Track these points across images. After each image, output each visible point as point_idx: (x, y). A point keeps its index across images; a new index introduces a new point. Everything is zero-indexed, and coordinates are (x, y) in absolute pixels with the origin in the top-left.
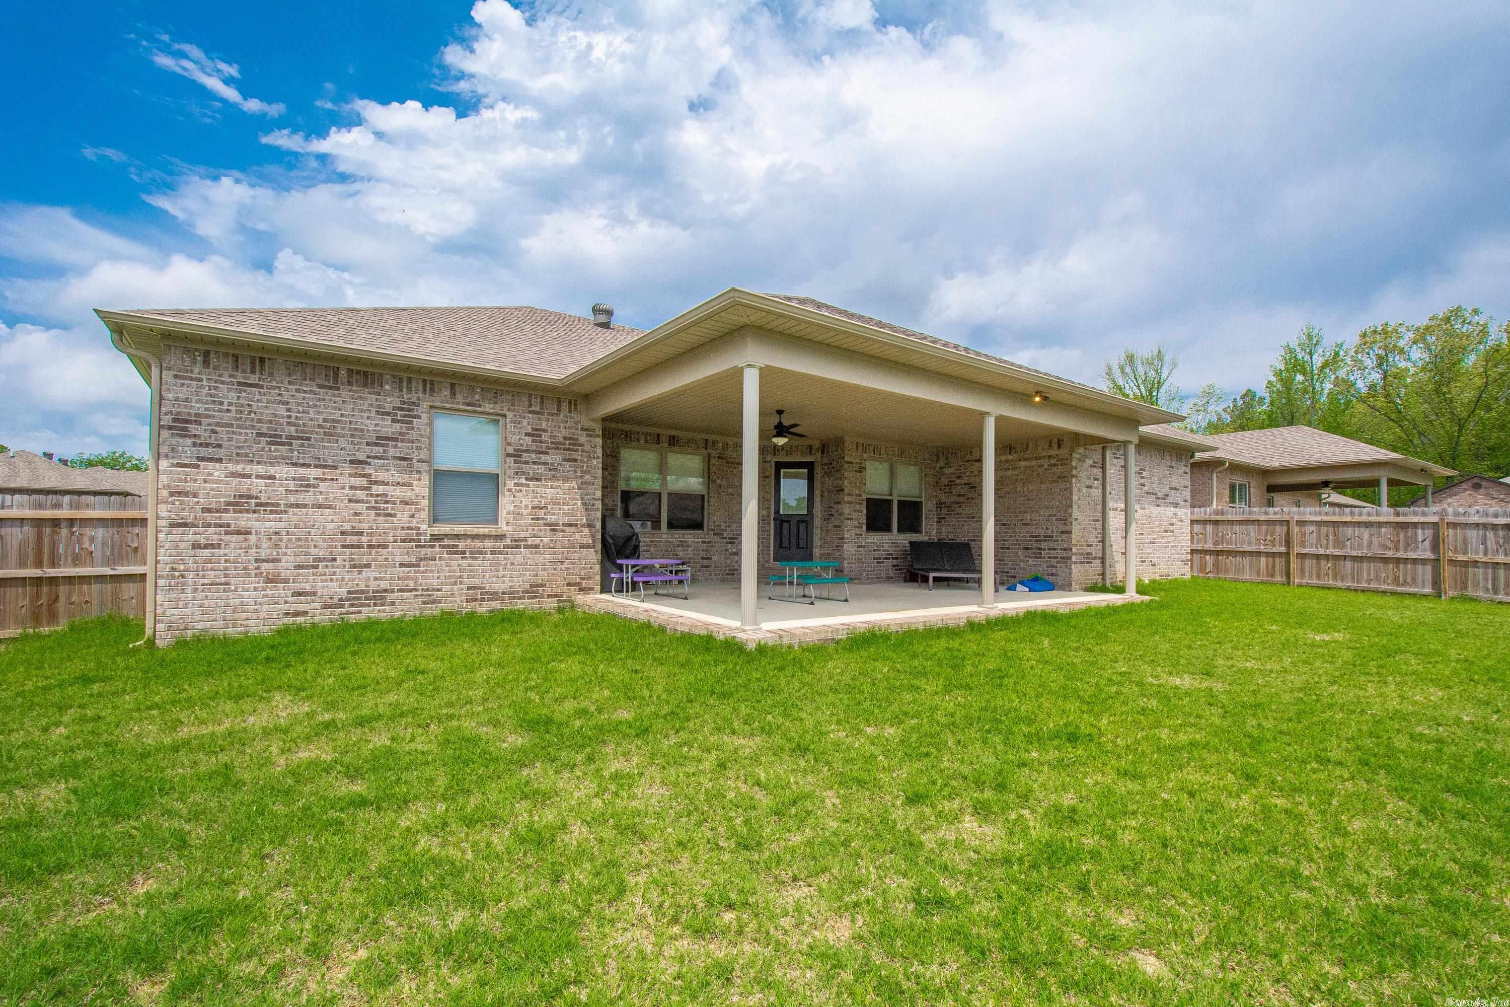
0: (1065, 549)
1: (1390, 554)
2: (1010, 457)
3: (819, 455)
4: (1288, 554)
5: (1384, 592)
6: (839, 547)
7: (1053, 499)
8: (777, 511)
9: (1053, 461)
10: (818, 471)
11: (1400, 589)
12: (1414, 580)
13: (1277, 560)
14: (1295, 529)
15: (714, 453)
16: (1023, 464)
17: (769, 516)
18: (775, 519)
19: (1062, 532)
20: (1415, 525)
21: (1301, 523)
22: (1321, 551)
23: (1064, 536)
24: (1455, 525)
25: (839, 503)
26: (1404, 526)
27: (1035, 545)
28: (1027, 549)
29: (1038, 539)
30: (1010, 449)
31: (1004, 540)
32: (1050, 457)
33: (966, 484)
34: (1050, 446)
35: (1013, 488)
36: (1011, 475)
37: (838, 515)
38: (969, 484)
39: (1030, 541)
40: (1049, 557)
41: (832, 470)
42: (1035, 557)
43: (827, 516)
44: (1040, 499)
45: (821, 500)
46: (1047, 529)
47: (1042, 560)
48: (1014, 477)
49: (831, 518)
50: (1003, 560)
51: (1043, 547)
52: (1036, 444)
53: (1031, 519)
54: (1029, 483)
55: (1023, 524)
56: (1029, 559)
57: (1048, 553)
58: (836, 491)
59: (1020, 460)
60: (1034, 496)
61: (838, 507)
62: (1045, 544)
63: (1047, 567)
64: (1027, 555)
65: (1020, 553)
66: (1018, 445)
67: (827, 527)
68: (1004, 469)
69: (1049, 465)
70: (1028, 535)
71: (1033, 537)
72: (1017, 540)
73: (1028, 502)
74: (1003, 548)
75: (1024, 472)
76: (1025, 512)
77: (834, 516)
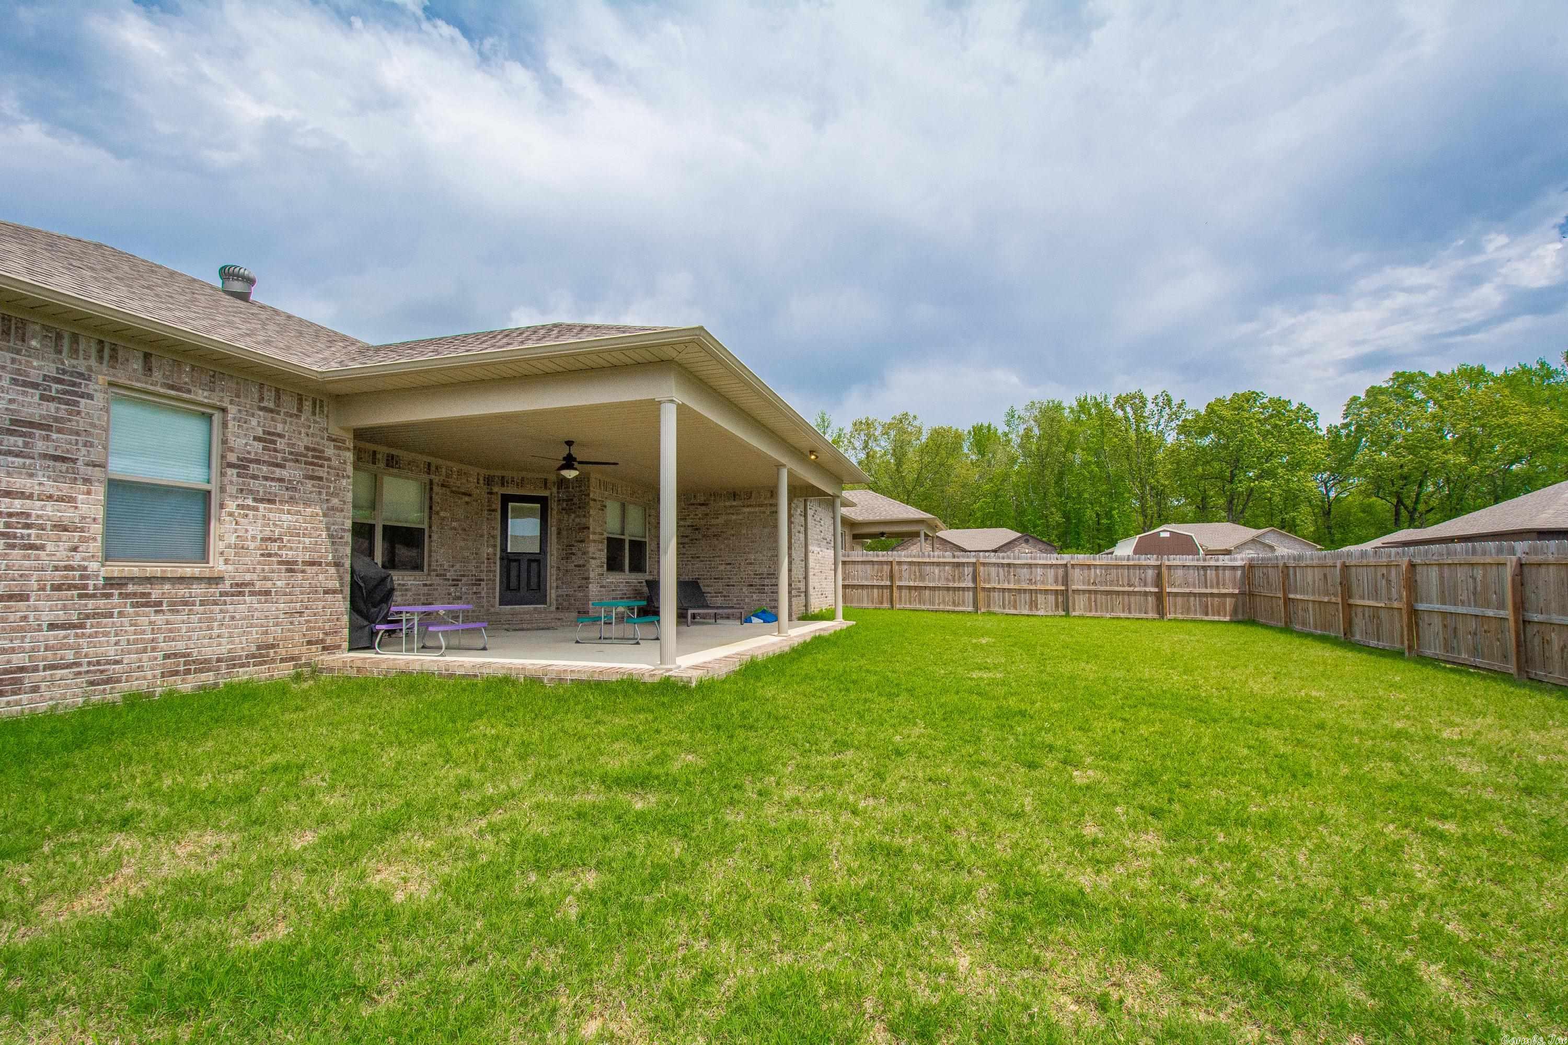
1: (951, 585)
2: (734, 503)
3: (555, 490)
4: (891, 586)
5: (948, 611)
6: (584, 588)
7: (775, 542)
8: (504, 549)
9: (774, 509)
10: (554, 506)
11: (957, 609)
12: (964, 602)
13: (885, 591)
14: (896, 567)
15: (436, 479)
16: (748, 510)
17: (495, 554)
18: (502, 559)
20: (963, 563)
21: (899, 563)
22: (912, 584)
24: (984, 564)
25: (582, 541)
26: (958, 565)
28: (752, 585)
29: (761, 576)
30: (734, 495)
31: (729, 578)
32: (771, 505)
33: (689, 526)
34: (772, 496)
35: (738, 532)
36: (736, 520)
37: (581, 553)
38: (692, 526)
39: (754, 578)
40: (772, 593)
41: (574, 507)
42: (759, 593)
43: (567, 554)
44: (763, 541)
45: (558, 538)
46: (769, 567)
47: (765, 595)
48: (739, 521)
49: (572, 557)
50: (729, 596)
51: (766, 583)
52: (759, 493)
53: (754, 559)
54: (752, 526)
55: (748, 564)
56: (753, 594)
57: (770, 589)
58: (579, 528)
59: (744, 506)
60: (758, 539)
61: (581, 545)
62: (768, 581)
63: (770, 601)
64: (752, 590)
65: (745, 589)
66: (742, 493)
67: (567, 567)
68: (729, 514)
69: (771, 512)
70: (752, 573)
71: (757, 575)
72: (742, 578)
73: (752, 544)
74: (728, 585)
75: (747, 517)
76: (749, 553)
77: (576, 555)
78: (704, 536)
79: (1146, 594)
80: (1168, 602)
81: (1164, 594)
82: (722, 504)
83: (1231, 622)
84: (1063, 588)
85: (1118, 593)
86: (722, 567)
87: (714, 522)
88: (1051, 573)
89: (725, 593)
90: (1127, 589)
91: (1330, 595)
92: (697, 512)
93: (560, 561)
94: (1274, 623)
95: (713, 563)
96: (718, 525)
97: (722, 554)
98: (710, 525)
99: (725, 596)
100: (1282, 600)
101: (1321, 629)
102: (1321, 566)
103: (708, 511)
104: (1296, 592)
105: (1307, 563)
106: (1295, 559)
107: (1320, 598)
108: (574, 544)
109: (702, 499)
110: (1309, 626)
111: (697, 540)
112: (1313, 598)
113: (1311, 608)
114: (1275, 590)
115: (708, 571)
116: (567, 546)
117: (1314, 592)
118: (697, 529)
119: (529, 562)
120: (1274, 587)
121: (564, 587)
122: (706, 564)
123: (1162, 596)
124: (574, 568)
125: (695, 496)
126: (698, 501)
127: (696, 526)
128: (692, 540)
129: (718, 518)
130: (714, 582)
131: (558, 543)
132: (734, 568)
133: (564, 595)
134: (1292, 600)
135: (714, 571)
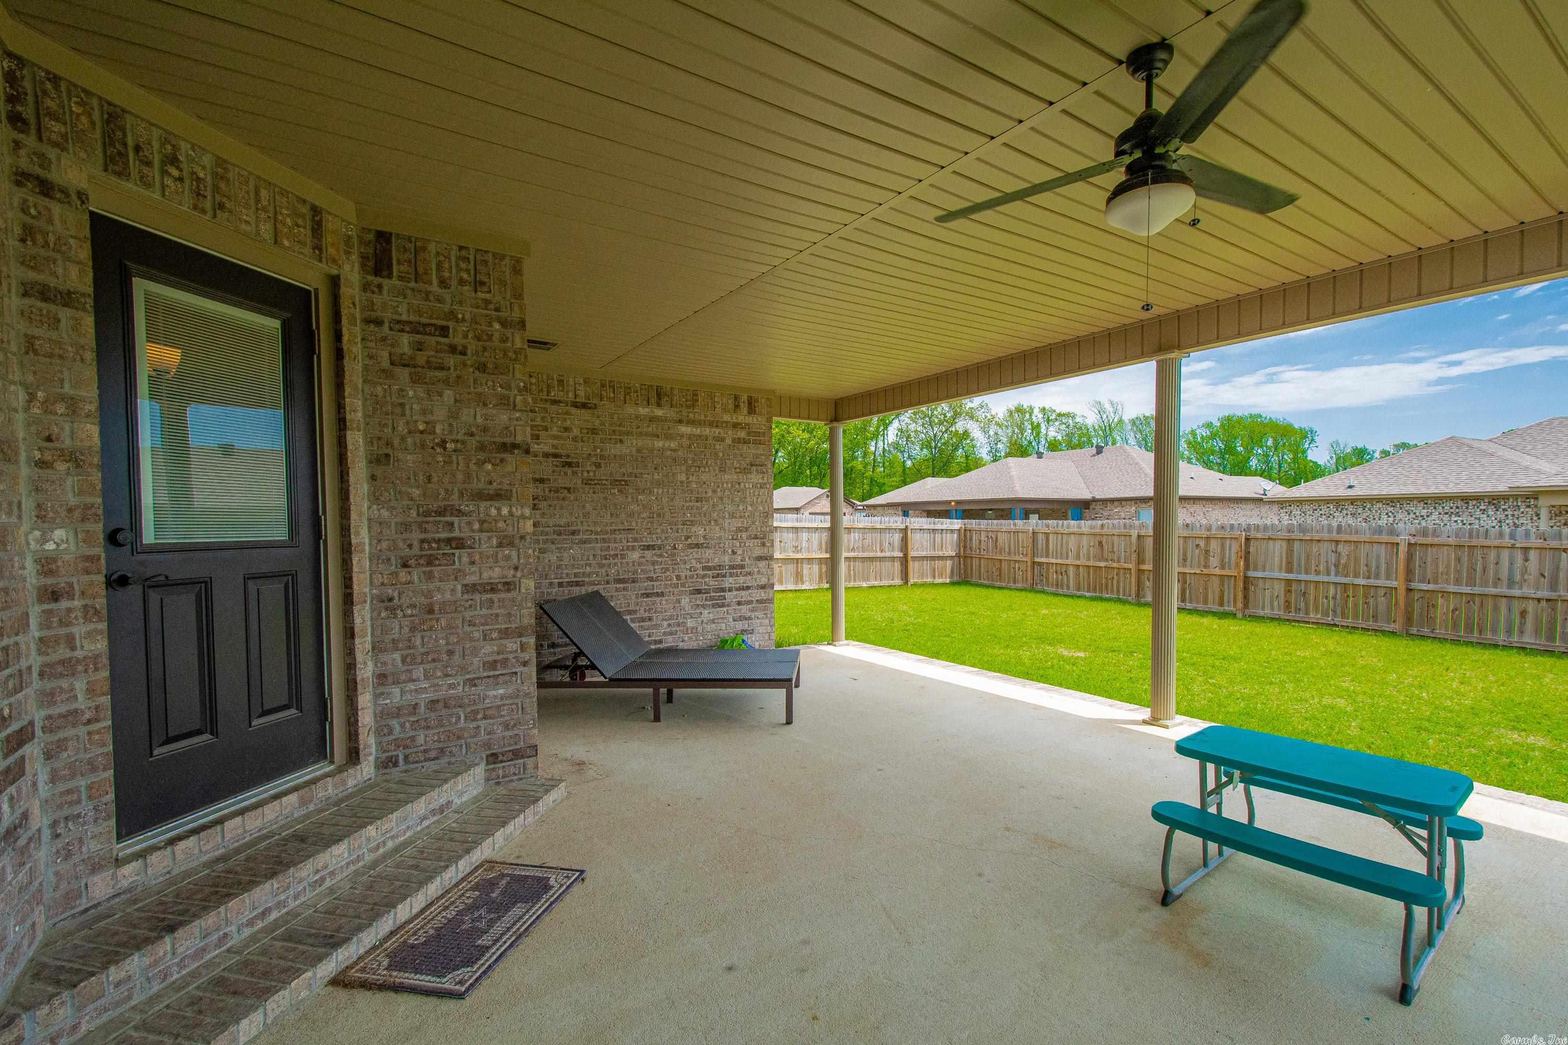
0: (763, 587)
2: (659, 412)
7: (743, 500)
9: (742, 434)
10: (348, 352)
16: (685, 429)
19: (760, 558)
23: (762, 564)
27: (712, 583)
28: (699, 592)
29: (718, 571)
30: (659, 395)
31: (651, 579)
32: (735, 426)
33: (546, 455)
34: (737, 406)
35: (667, 475)
36: (663, 449)
37: (495, 541)
38: (556, 456)
39: (704, 576)
40: (739, 603)
41: (451, 360)
42: (714, 606)
43: (426, 546)
44: (721, 499)
45: (373, 478)
46: (734, 553)
47: (725, 609)
48: (669, 453)
49: (453, 554)
50: (650, 619)
51: (727, 585)
52: (711, 396)
53: (704, 537)
54: (699, 467)
55: (690, 546)
56: (702, 610)
57: (736, 596)
58: (482, 447)
59: (680, 421)
60: (710, 494)
61: (494, 512)
62: (731, 580)
63: (734, 620)
64: (698, 602)
65: (685, 601)
66: (676, 392)
67: (429, 594)
68: (647, 434)
69: (734, 440)
70: (699, 566)
71: (709, 569)
72: (678, 577)
73: (699, 504)
74: (647, 595)
75: (690, 447)
76: (693, 523)
77: (471, 548)
78: (587, 482)
79: (893, 559)
80: (913, 566)
81: (909, 558)
82: (630, 410)
83: (953, 583)
85: (871, 559)
86: (635, 556)
87: (614, 450)
88: (815, 537)
89: (642, 613)
90: (879, 554)
91: (1107, 560)
92: (568, 423)
93: (395, 574)
94: (1004, 584)
95: (612, 545)
96: (622, 457)
97: (634, 524)
98: (602, 457)
99: (643, 620)
100: (1029, 564)
101: (1089, 591)
102: (1095, 535)
103: (597, 422)
104: (1047, 556)
105: (1071, 530)
106: (1048, 526)
107: (1091, 563)
108: (460, 506)
109: (581, 393)
110: (1068, 588)
111: (569, 490)
112: (1078, 563)
113: (1071, 571)
114: (1009, 553)
115: (601, 566)
116: (427, 514)
117: (1078, 557)
118: (569, 465)
119: (246, 579)
120: (1007, 550)
121: (419, 672)
122: (594, 548)
123: (907, 561)
124: (466, 596)
125: (561, 382)
126: (571, 395)
127: (568, 456)
128: (557, 491)
129: (621, 441)
130: (617, 590)
131: (375, 498)
132: (661, 556)
133: (415, 706)
134: (1040, 564)
135: (615, 564)
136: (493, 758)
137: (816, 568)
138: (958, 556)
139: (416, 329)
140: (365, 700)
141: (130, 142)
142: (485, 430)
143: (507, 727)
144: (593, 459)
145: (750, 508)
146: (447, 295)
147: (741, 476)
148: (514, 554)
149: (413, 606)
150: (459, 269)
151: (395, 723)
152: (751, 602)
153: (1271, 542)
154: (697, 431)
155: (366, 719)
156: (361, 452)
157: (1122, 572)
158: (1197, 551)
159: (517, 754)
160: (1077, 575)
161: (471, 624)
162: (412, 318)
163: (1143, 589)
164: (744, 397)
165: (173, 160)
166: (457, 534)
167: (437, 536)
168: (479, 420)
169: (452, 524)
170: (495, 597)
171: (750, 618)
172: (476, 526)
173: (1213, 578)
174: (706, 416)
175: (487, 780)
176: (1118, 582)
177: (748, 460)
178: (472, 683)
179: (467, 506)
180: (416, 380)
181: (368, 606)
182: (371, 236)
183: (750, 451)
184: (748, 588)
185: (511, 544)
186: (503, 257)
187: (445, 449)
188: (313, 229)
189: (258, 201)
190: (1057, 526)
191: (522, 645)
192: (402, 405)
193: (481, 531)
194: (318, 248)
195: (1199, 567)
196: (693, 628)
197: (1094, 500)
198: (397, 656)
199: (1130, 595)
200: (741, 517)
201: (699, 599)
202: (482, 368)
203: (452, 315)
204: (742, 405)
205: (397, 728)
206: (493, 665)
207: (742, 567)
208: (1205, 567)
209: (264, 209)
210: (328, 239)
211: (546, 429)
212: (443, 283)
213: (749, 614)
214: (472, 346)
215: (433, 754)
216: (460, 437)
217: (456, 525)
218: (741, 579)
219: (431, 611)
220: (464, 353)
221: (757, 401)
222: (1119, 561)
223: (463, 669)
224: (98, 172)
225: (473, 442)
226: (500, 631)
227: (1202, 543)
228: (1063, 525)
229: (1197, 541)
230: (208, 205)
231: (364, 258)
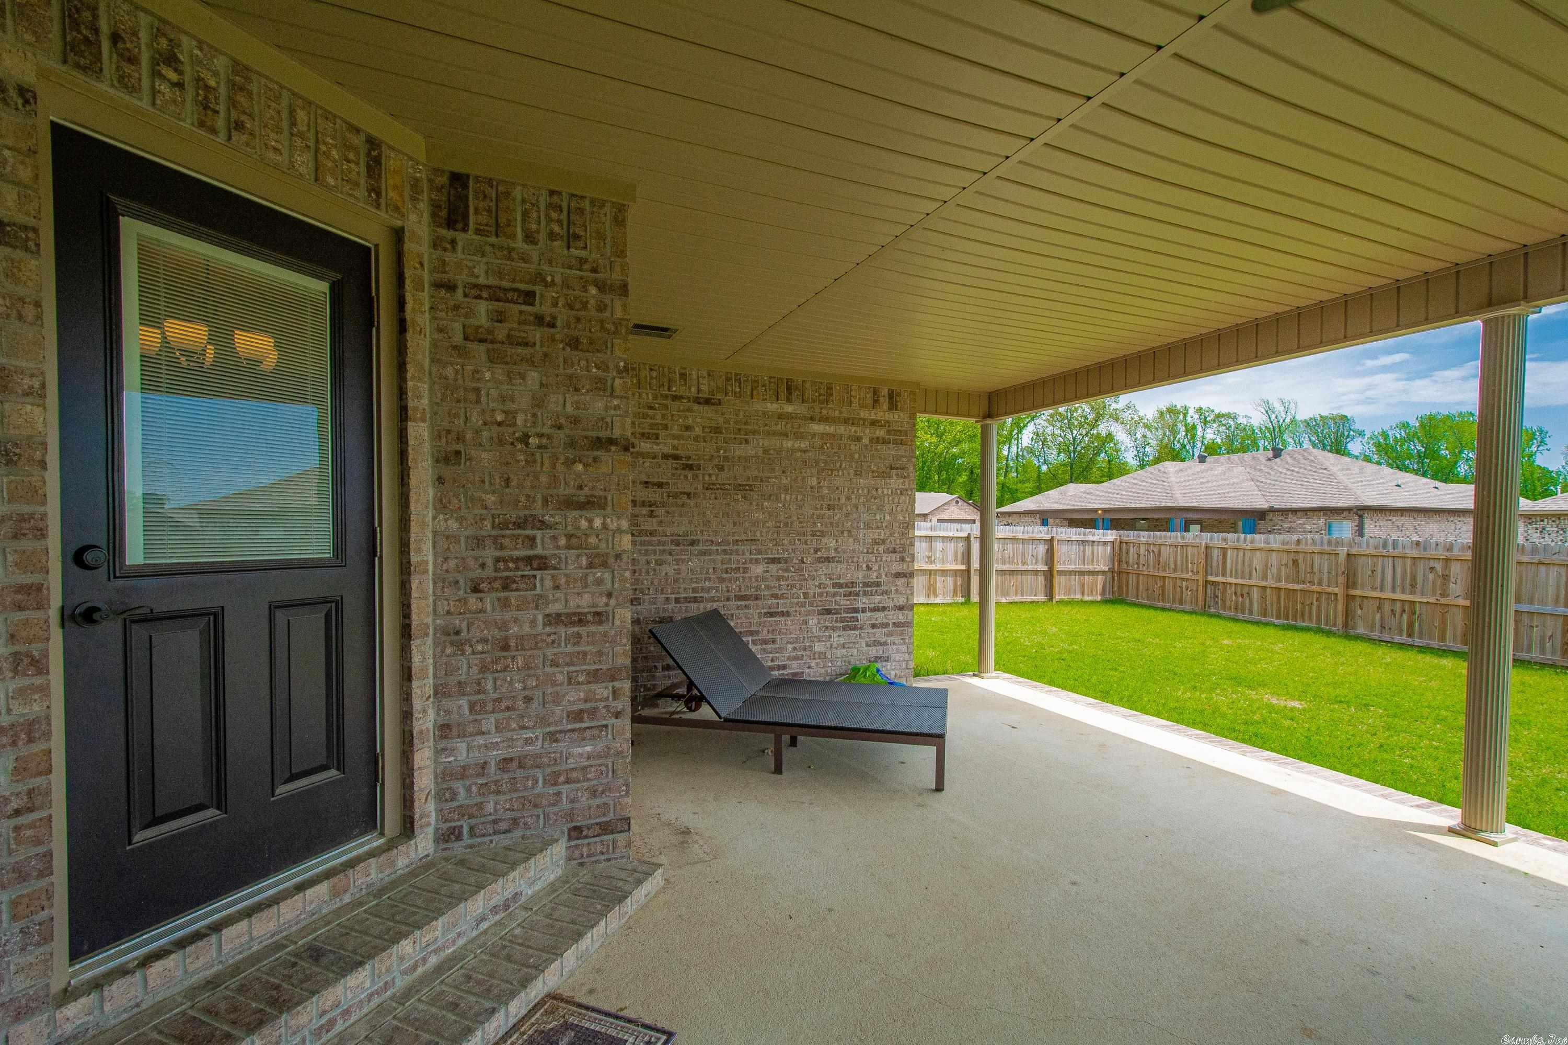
0: (901, 608)
2: (789, 408)
7: (880, 509)
9: (881, 433)
10: (414, 313)
16: (816, 427)
19: (898, 575)
23: (901, 582)
27: (844, 602)
28: (828, 612)
29: (850, 589)
30: (790, 389)
31: (775, 596)
32: (873, 423)
33: (666, 457)
34: (876, 401)
35: (796, 479)
36: (793, 450)
37: (584, 561)
38: (676, 457)
39: (834, 595)
40: (873, 626)
41: (537, 334)
42: (845, 628)
43: (501, 565)
44: (856, 506)
45: (440, 480)
46: (869, 568)
47: (857, 632)
48: (799, 454)
49: (535, 577)
50: (774, 642)
51: (860, 606)
52: (848, 389)
53: (836, 549)
54: (832, 470)
55: (822, 560)
56: (831, 632)
57: (870, 618)
58: (572, 443)
59: (812, 419)
60: (843, 501)
61: (584, 524)
62: (864, 599)
63: (867, 645)
64: (828, 624)
65: (813, 621)
66: (808, 385)
67: (504, 627)
68: (774, 433)
69: (871, 440)
70: (829, 582)
71: (840, 586)
72: (806, 595)
73: (831, 513)
74: (772, 615)
75: (822, 447)
76: (823, 534)
77: (555, 568)
78: (708, 487)
79: (1036, 572)
80: (1058, 581)
81: (1055, 572)
82: (758, 406)
83: (1106, 602)
84: (963, 567)
85: (1012, 572)
86: (758, 570)
87: (739, 451)
88: (951, 547)
89: (764, 635)
90: (1021, 567)
91: (1304, 583)
92: (690, 421)
93: (463, 601)
94: (1168, 605)
95: (734, 557)
96: (747, 459)
97: (758, 534)
98: (726, 459)
99: (765, 642)
100: (1201, 583)
101: (1278, 617)
102: (1288, 552)
103: (721, 420)
104: (1224, 575)
105: (1258, 545)
106: (1225, 540)
107: (1283, 585)
108: (543, 516)
109: (704, 388)
110: (1251, 613)
111: (688, 495)
112: (1264, 584)
113: (1255, 594)
114: (1175, 570)
115: (722, 580)
116: (504, 526)
117: (1265, 577)
118: (690, 467)
119: (273, 608)
120: (1172, 566)
121: (489, 723)
122: (714, 561)
123: (1052, 575)
124: (548, 629)
125: (683, 376)
126: (693, 389)
127: (689, 458)
128: (675, 496)
129: (747, 441)
130: (738, 608)
131: (442, 506)
132: (787, 570)
133: (484, 766)
134: (1214, 584)
135: (737, 579)
136: (576, 832)
137: (950, 580)
138: (1112, 571)
139: (495, 294)
140: (423, 757)
141: (105, 27)
142: (576, 421)
143: (594, 794)
144: (716, 461)
145: (888, 518)
146: (533, 252)
147: (878, 480)
148: (607, 576)
149: (485, 641)
150: (549, 220)
151: (459, 786)
152: (887, 625)
153: (1543, 569)
154: (830, 429)
155: (424, 781)
156: (427, 447)
157: (1324, 597)
158: (1431, 576)
159: (606, 828)
160: (1263, 598)
161: (554, 664)
162: (492, 281)
163: (1353, 618)
164: (885, 391)
165: (171, 60)
166: (539, 551)
167: (516, 553)
168: (569, 409)
169: (533, 539)
170: (583, 630)
171: (885, 644)
172: (563, 542)
173: (1454, 609)
174: (841, 412)
175: (569, 859)
176: (1319, 607)
177: (887, 463)
178: (553, 737)
179: (552, 516)
180: (494, 358)
181: (429, 640)
182: (444, 180)
183: (890, 451)
184: (884, 609)
185: (604, 565)
186: (602, 205)
187: (527, 444)
188: (369, 167)
189: (293, 124)
190: (1238, 540)
191: (615, 692)
192: (477, 390)
193: (569, 547)
194: (375, 191)
195: (1434, 594)
196: (820, 653)
197: (1272, 510)
198: (464, 702)
199: (1335, 625)
200: (878, 528)
201: (828, 620)
202: (574, 344)
203: (539, 278)
204: (882, 399)
205: (462, 793)
206: (578, 716)
207: (878, 584)
208: (1443, 595)
209: (301, 135)
210: (389, 181)
211: (666, 427)
212: (530, 238)
213: (883, 639)
214: (563, 315)
215: (503, 826)
216: (546, 430)
217: (538, 541)
218: (877, 599)
219: (506, 648)
220: (552, 325)
221: (899, 395)
222: (1320, 584)
223: (543, 721)
224: (54, 65)
225: (561, 435)
226: (588, 673)
227: (1438, 566)
228: (1245, 539)
229: (1432, 564)
230: (220, 123)
231: (435, 207)
